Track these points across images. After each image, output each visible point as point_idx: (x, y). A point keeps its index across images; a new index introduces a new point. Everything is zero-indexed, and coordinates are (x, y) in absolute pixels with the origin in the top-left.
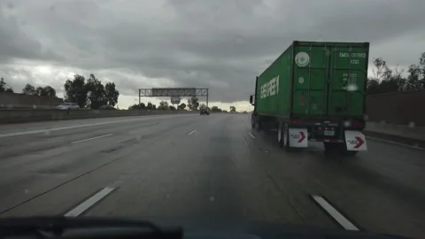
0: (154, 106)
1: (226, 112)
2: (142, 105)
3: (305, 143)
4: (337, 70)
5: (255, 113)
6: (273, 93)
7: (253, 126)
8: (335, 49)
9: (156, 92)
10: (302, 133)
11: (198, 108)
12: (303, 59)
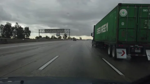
0: (49, 37)
1: (78, 39)
2: (41, 37)
3: (125, 56)
4: (142, 18)
5: (93, 40)
6: (104, 31)
7: (93, 45)
8: (141, 7)
9: (47, 31)
10: (123, 51)
11: (67, 38)
12: (124, 12)
